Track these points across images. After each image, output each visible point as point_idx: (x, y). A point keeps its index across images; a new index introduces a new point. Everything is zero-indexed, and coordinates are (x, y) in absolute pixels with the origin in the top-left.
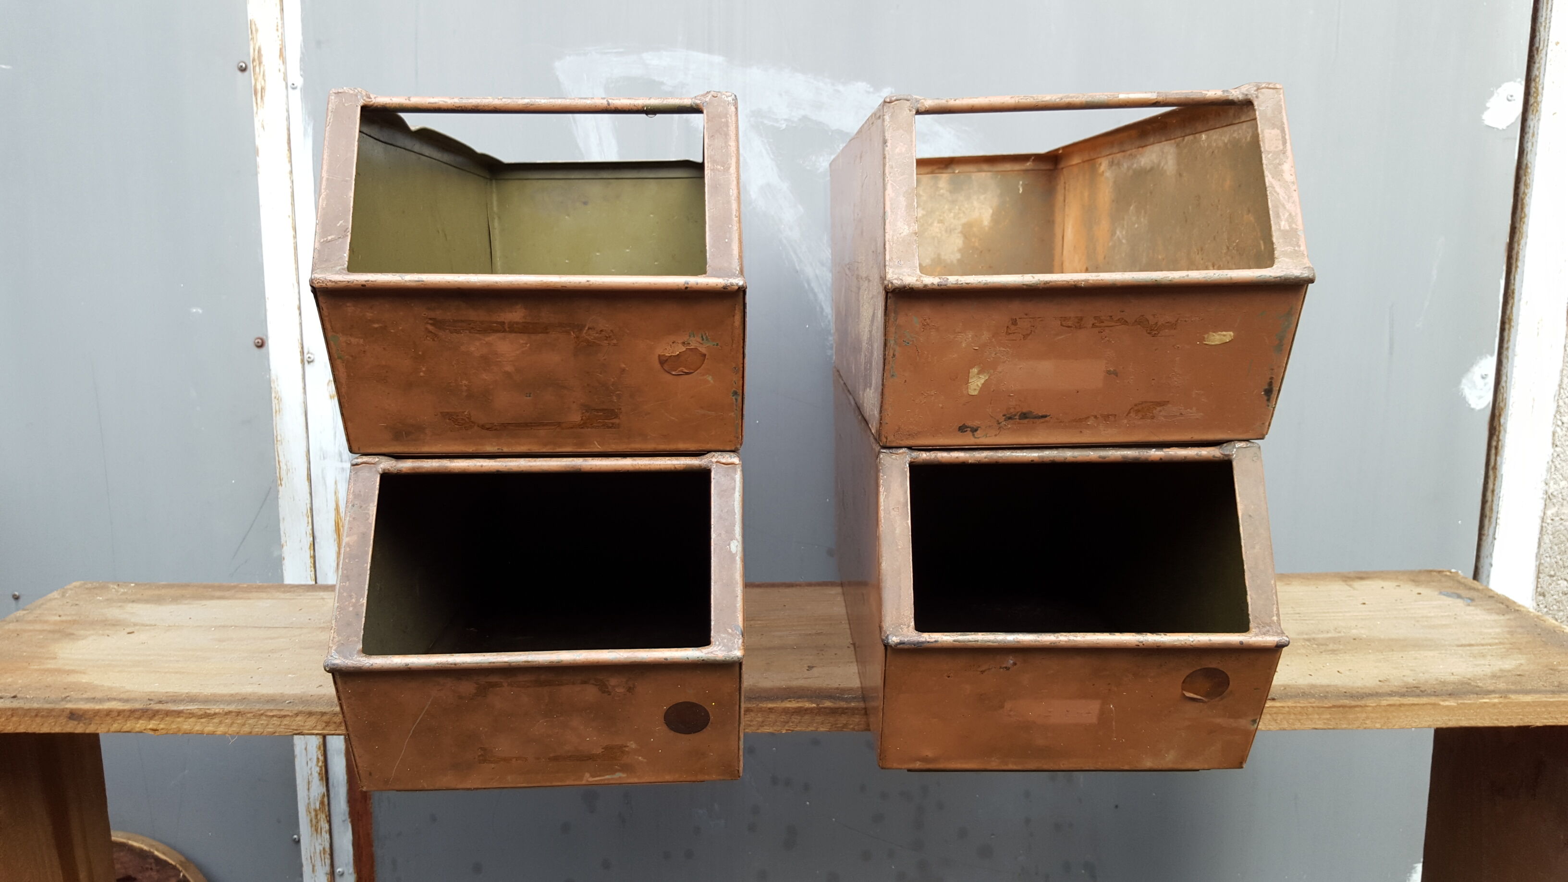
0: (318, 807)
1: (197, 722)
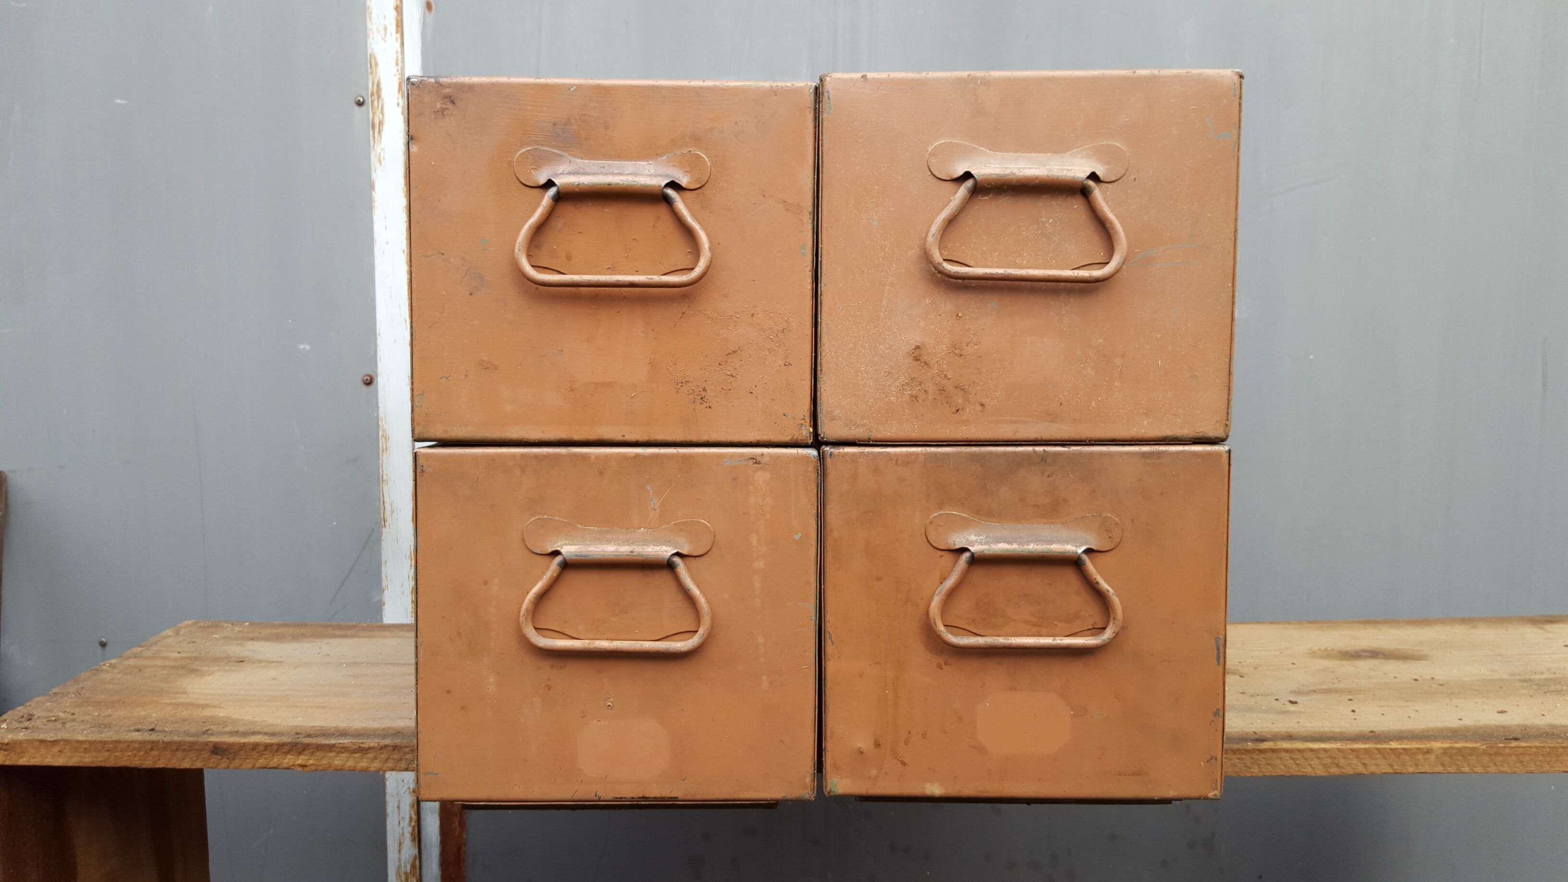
0: (408, 870)
1: (349, 757)
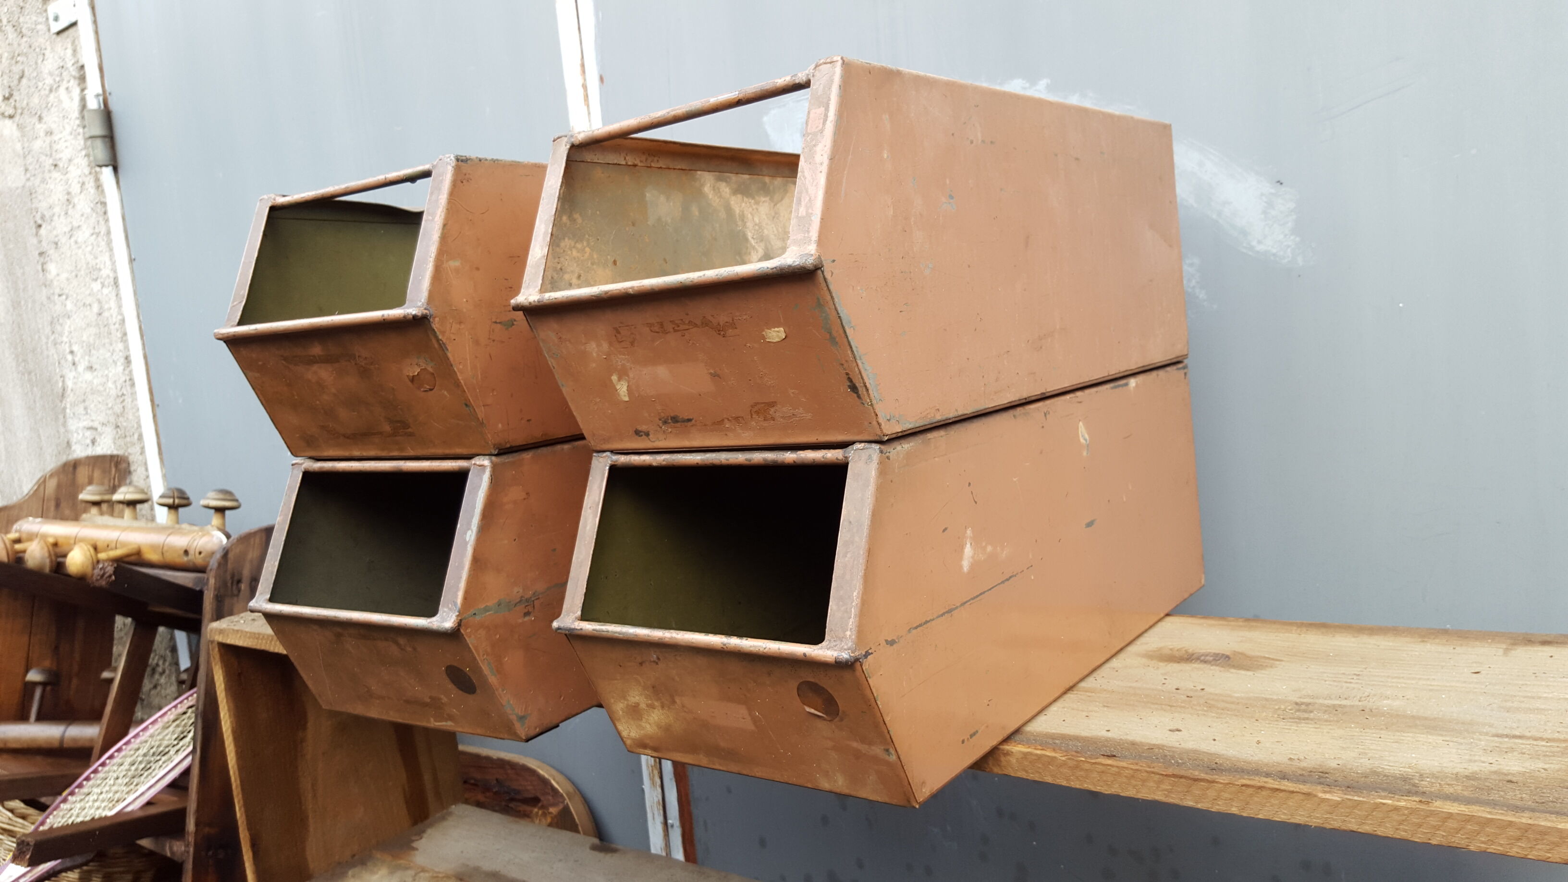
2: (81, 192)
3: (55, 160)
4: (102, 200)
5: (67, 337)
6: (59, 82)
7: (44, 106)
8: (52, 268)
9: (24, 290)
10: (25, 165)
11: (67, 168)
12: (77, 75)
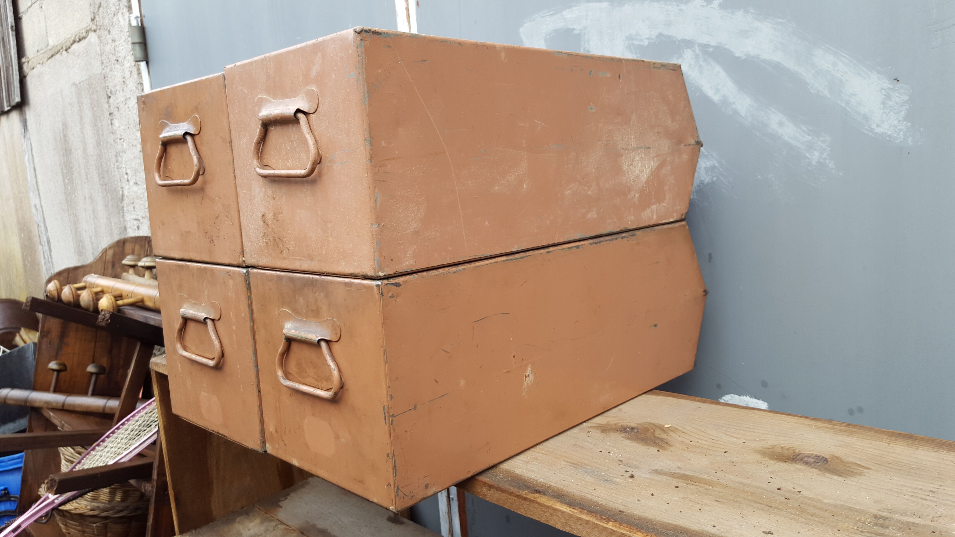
2: (130, 77)
3: (117, 57)
4: (141, 82)
5: (124, 164)
6: (118, 9)
7: (111, 24)
8: (116, 122)
9: (102, 135)
10: (101, 60)
11: (123, 62)
12: (127, 5)
